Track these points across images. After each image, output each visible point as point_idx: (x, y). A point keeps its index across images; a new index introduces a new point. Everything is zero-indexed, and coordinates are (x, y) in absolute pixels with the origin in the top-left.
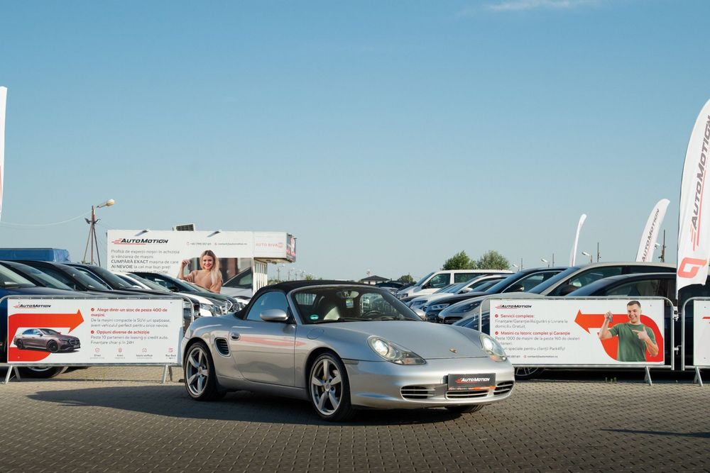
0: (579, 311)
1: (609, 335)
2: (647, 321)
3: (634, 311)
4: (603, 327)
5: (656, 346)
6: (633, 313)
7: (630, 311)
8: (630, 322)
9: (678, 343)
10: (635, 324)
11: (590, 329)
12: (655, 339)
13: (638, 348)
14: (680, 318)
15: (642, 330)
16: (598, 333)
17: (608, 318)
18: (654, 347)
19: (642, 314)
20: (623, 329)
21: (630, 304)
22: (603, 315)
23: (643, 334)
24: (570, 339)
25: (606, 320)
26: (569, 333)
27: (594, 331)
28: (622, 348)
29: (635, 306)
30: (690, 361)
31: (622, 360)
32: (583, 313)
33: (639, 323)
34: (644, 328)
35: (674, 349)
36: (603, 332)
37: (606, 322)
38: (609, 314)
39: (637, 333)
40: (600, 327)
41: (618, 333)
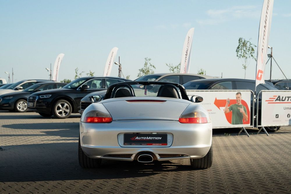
0: (216, 99)
1: (228, 111)
2: (244, 103)
3: (239, 97)
4: (226, 106)
5: (247, 116)
6: (238, 99)
7: (237, 98)
8: (237, 104)
9: (255, 114)
10: (239, 105)
11: (220, 107)
12: (246, 113)
13: (240, 118)
14: (256, 102)
15: (242, 108)
16: (224, 110)
17: (228, 101)
19: (242, 99)
20: (235, 108)
21: (237, 94)
22: (226, 100)
23: (242, 110)
24: (212, 113)
25: (227, 102)
26: (211, 110)
27: (222, 108)
28: (233, 118)
29: (239, 95)
30: (260, 124)
31: (233, 124)
33: (241, 104)
34: (242, 107)
35: (254, 117)
36: (226, 109)
37: (227, 104)
38: (228, 99)
39: (239, 109)
40: (225, 106)
41: (232, 110)
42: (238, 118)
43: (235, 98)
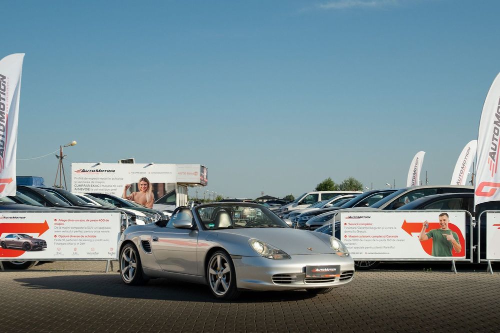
0: (405, 221)
1: (426, 238)
2: (453, 228)
3: (444, 220)
4: (422, 231)
5: (460, 246)
6: (443, 222)
7: (441, 221)
8: (441, 229)
9: (475, 243)
10: (445, 230)
11: (412, 233)
12: (459, 241)
13: (447, 247)
14: (477, 225)
15: (450, 234)
16: (418, 236)
17: (425, 225)
18: (458, 246)
20: (437, 233)
21: (441, 215)
23: (450, 237)
24: (399, 240)
25: (424, 226)
26: (397, 237)
27: (416, 235)
28: (435, 247)
29: (445, 217)
30: (484, 256)
31: (436, 256)
32: (407, 222)
33: (448, 229)
34: (451, 233)
35: (472, 247)
36: (422, 235)
37: (424, 228)
38: (426, 222)
39: (446, 236)
40: (420, 232)
41: (432, 236)
42: (443, 249)
43: (438, 221)
